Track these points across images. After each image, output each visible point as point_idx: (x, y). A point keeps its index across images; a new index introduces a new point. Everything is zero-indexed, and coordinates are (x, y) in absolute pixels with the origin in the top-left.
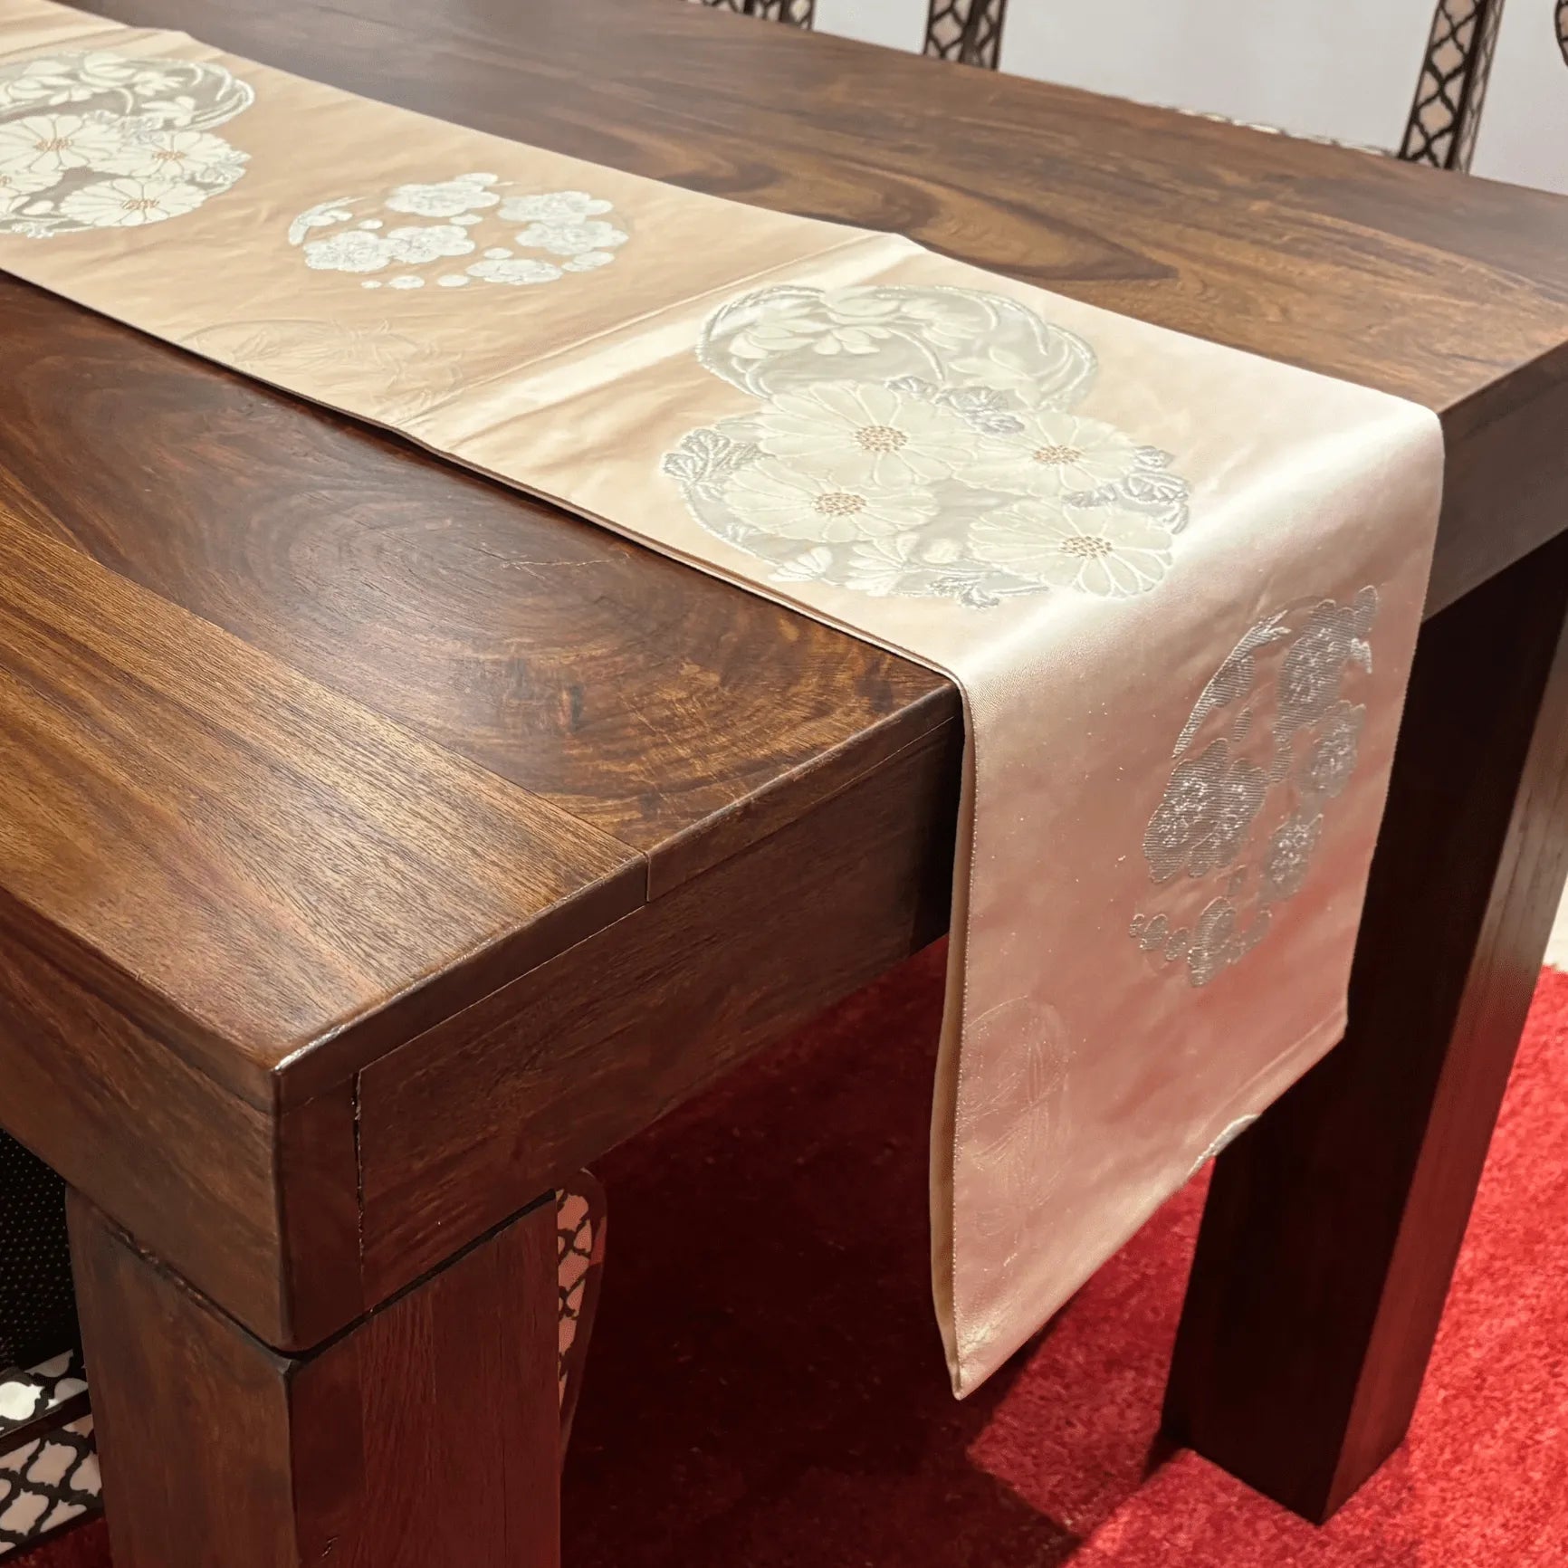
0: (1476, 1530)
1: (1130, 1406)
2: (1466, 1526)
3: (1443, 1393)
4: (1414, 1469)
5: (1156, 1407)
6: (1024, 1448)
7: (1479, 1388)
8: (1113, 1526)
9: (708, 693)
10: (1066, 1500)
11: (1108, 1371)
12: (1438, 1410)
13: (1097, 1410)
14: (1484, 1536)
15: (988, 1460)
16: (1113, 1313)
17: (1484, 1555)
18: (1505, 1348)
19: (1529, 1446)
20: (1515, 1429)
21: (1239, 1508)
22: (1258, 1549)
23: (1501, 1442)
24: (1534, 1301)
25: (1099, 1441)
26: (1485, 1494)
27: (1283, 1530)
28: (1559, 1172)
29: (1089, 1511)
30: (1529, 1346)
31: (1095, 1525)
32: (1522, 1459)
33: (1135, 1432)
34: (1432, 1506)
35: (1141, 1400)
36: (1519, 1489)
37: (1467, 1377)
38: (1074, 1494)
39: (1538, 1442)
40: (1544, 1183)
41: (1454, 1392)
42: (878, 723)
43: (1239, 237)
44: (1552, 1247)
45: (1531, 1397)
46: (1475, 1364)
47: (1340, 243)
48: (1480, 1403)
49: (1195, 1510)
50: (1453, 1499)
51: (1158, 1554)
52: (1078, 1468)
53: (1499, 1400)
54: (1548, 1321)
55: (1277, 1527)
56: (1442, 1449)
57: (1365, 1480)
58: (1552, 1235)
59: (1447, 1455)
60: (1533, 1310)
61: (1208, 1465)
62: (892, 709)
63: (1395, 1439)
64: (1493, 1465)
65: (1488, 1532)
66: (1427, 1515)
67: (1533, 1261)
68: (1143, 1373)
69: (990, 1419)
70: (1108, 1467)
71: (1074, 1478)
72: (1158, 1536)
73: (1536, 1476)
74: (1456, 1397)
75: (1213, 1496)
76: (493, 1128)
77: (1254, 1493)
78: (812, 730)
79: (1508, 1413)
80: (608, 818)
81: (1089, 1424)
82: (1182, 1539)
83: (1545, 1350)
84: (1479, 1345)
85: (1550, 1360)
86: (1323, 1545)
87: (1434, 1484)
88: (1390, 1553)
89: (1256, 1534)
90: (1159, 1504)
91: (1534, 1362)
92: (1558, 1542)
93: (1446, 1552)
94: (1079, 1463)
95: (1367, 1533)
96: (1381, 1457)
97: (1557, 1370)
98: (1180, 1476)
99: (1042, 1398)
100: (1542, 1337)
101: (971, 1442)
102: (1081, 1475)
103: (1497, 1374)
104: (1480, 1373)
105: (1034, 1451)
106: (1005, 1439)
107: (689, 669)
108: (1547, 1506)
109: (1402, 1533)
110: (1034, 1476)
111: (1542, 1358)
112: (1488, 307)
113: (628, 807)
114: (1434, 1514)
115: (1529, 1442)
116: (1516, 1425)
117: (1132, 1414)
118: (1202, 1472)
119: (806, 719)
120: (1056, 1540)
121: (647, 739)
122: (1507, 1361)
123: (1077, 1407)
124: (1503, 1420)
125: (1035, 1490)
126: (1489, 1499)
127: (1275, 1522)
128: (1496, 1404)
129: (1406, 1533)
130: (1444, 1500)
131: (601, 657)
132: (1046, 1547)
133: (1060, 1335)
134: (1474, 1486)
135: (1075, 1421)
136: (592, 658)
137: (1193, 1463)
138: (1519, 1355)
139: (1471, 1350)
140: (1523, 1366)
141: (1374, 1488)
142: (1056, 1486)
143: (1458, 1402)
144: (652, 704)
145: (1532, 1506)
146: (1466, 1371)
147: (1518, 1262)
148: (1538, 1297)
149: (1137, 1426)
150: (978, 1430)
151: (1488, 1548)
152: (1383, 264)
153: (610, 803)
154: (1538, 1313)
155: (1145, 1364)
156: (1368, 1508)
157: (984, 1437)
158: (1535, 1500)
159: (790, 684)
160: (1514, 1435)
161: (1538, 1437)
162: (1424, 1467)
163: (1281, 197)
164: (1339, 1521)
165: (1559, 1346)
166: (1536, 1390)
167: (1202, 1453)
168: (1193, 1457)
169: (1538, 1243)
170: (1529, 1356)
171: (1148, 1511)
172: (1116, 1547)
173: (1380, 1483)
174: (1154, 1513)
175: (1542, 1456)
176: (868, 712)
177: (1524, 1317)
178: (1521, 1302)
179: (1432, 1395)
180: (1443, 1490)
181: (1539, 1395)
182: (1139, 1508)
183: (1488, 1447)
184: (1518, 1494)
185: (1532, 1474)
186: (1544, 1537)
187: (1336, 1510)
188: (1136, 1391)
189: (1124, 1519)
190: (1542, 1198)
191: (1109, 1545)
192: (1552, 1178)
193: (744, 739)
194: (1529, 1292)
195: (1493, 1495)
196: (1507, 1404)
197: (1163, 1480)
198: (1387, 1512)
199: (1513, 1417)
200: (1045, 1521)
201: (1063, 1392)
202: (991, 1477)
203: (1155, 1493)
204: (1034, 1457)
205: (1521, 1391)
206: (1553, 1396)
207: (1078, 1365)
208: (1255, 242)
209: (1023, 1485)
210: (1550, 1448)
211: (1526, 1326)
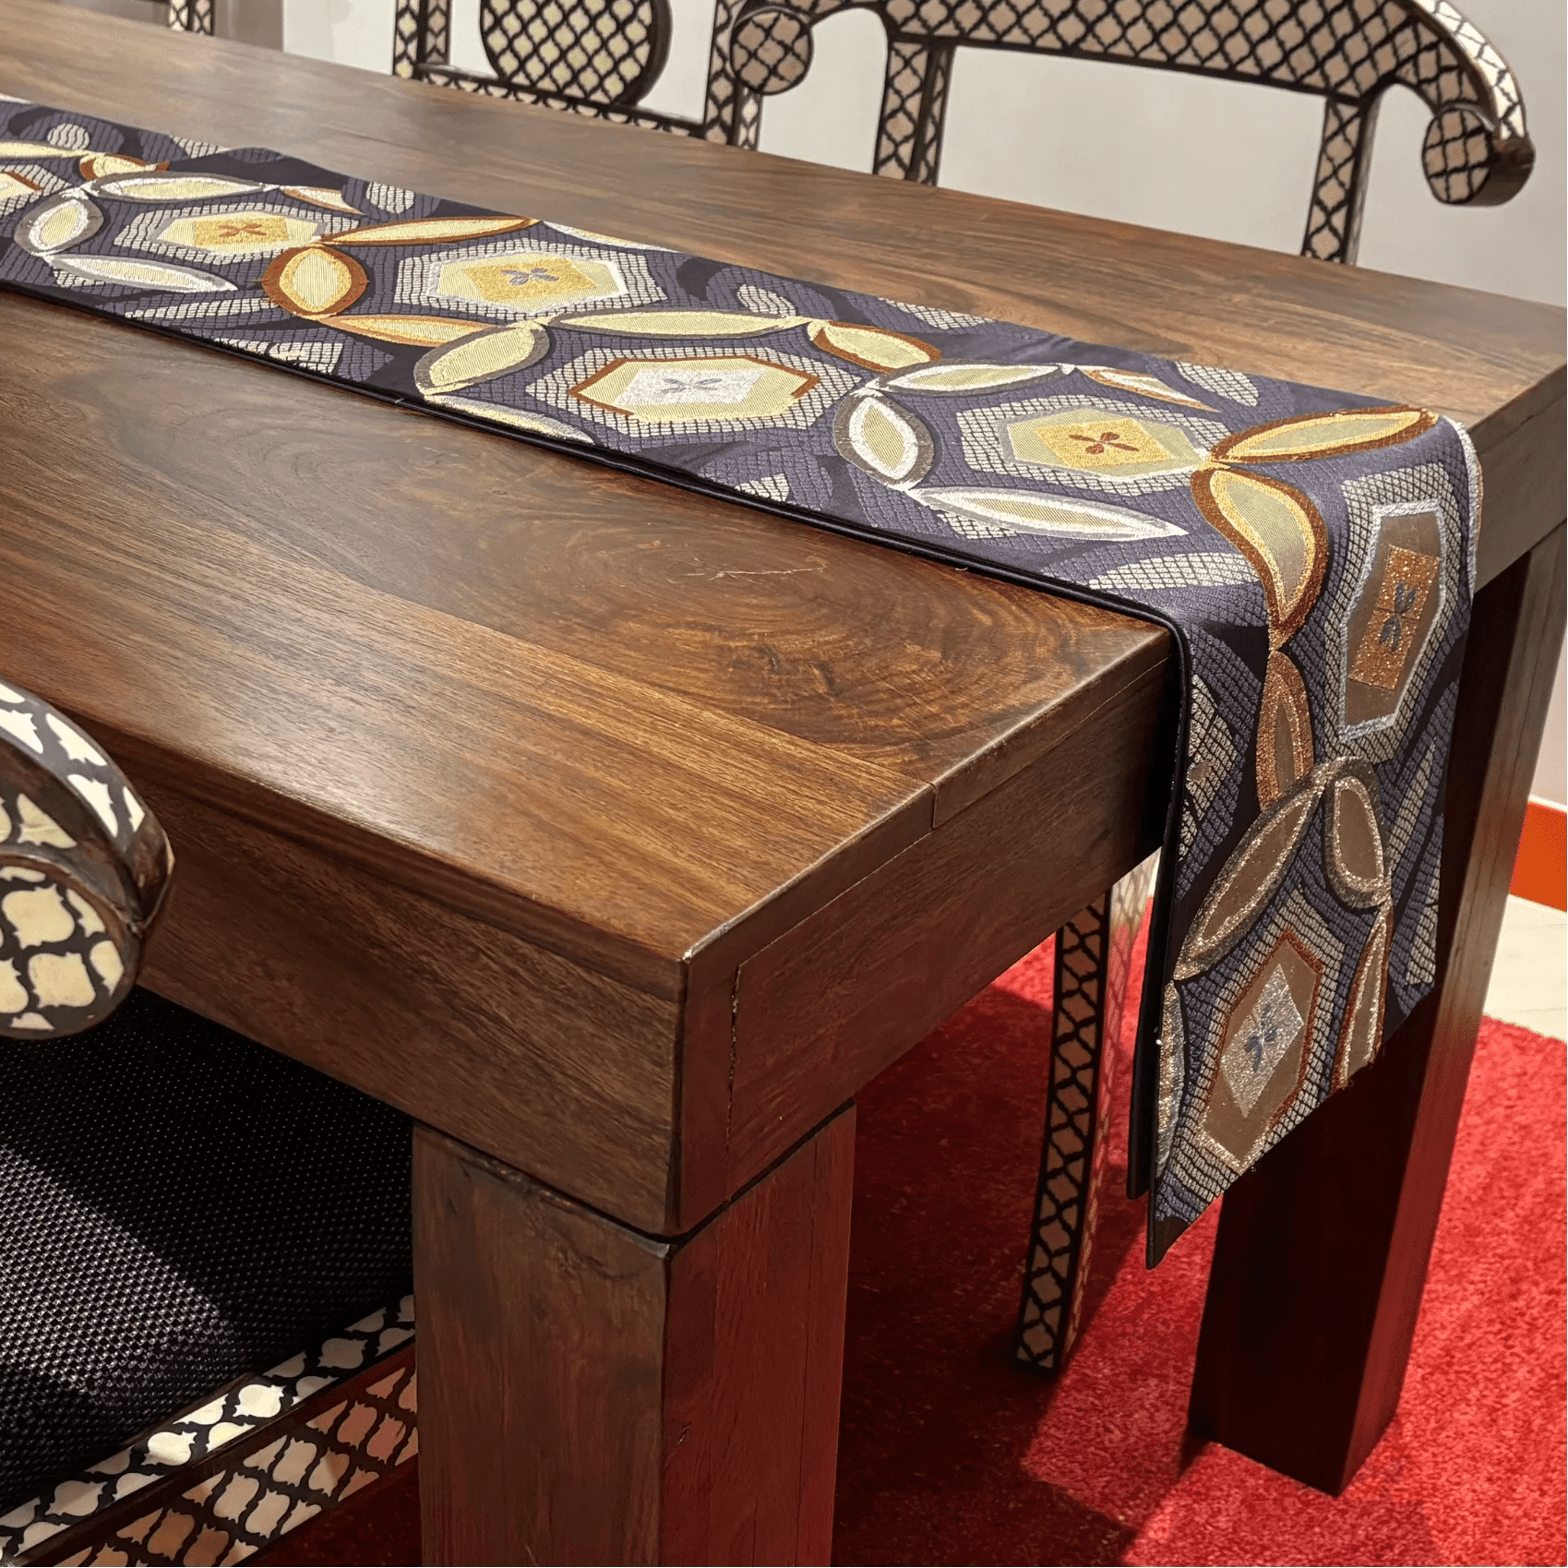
0: (1467, 1486)
1: (1158, 1410)
2: (1458, 1484)
3: (1421, 1372)
4: (1408, 1439)
5: (1181, 1408)
6: (1070, 1455)
7: (1449, 1364)
8: (1161, 1517)
9: (935, 665)
10: (1116, 1498)
11: (1134, 1380)
12: (1419, 1386)
13: (1130, 1415)
14: (1474, 1491)
15: (1041, 1471)
16: (1130, 1329)
17: (1477, 1507)
18: (1464, 1328)
19: (1498, 1410)
20: (1484, 1396)
21: (1266, 1490)
22: (1289, 1523)
23: (1475, 1408)
24: (1481, 1286)
25: (1136, 1443)
26: (1470, 1455)
27: (1307, 1504)
28: (1484, 1174)
29: (1137, 1506)
30: (1484, 1325)
31: (1145, 1517)
32: (1494, 1421)
33: (1166, 1432)
34: (1427, 1470)
35: (1167, 1403)
36: (1498, 1447)
37: (1439, 1356)
38: (1122, 1492)
39: (1505, 1406)
40: (1473, 1185)
41: (1429, 1370)
42: (1083, 683)
43: (1233, 321)
44: (1489, 1240)
45: (1493, 1368)
46: (1442, 1344)
47: (1318, 325)
48: (1452, 1377)
49: (1229, 1495)
50: (1445, 1462)
51: (1204, 1538)
52: (1122, 1469)
53: (1467, 1373)
54: (1496, 1302)
55: (1301, 1502)
56: (1428, 1420)
57: (1368, 1454)
58: (1488, 1229)
59: (1433, 1424)
60: (1482, 1294)
61: (1235, 1454)
62: (1091, 671)
63: (1389, 1415)
64: (1472, 1429)
65: (1477, 1487)
66: (1425, 1479)
67: (1476, 1252)
68: (1164, 1378)
69: (1036, 1433)
70: (1147, 1464)
71: (1120, 1479)
72: (1202, 1521)
73: (1509, 1434)
74: (1431, 1374)
75: (1243, 1481)
76: (821, 1031)
77: (1276, 1474)
78: (1032, 690)
79: (1477, 1383)
80: (890, 760)
81: (1125, 1429)
82: (1222, 1521)
83: (1498, 1326)
84: (1443, 1327)
85: (1504, 1335)
86: (1343, 1512)
87: (1426, 1451)
88: (1400, 1513)
89: (1284, 1510)
90: (1198, 1493)
91: (1490, 1337)
92: (1535, 1488)
93: (1446, 1507)
94: (1121, 1464)
95: (1377, 1498)
96: (1381, 1431)
97: (1510, 1343)
98: (1212, 1467)
99: (1079, 1410)
100: (1494, 1316)
101: (1023, 1455)
102: (1125, 1475)
103: (1462, 1351)
104: (1448, 1352)
105: (1080, 1457)
106: (1053, 1450)
107: (912, 649)
108: (1521, 1459)
109: (1406, 1495)
110: (1084, 1480)
111: (1496, 1334)
112: (1449, 372)
113: (904, 751)
114: (1430, 1477)
115: (1498, 1406)
116: (1485, 1393)
117: (1160, 1416)
118: (1231, 1461)
119: (1025, 682)
120: (1113, 1535)
121: (898, 701)
122: (1468, 1339)
123: (1111, 1415)
124: (1473, 1389)
125: (1087, 1493)
126: (1473, 1459)
127: (1299, 1498)
128: (1466, 1377)
129: (1411, 1494)
130: (1436, 1463)
131: (835, 641)
132: (1105, 1542)
133: (1086, 1352)
134: (1459, 1448)
135: (1112, 1427)
136: (827, 643)
137: (1221, 1454)
138: (1478, 1333)
139: (1438, 1333)
140: (1483, 1342)
141: (1377, 1460)
142: (1104, 1487)
143: (1434, 1378)
144: (891, 675)
145: (1510, 1460)
146: (1435, 1351)
147: (1463, 1253)
148: (1485, 1282)
149: (1167, 1426)
150: (1027, 1444)
151: (1479, 1500)
152: (1357, 341)
153: (888, 748)
154: (1487, 1296)
155: (1164, 1371)
156: (1374, 1477)
157: (1033, 1450)
158: (1511, 1455)
159: (1000, 658)
160: (1485, 1401)
161: (1505, 1401)
162: (1416, 1436)
163: (1256, 291)
164: (1351, 1490)
165: (1508, 1322)
166: (1496, 1361)
167: (1225, 1445)
168: (1220, 1449)
169: (1477, 1236)
170: (1486, 1333)
171: (1189, 1501)
172: (1167, 1535)
173: (1381, 1455)
174: (1195, 1501)
175: (1510, 1416)
176: (1073, 675)
177: (1476, 1299)
178: (1471, 1288)
179: (1413, 1374)
180: (1434, 1455)
181: (1499, 1365)
182: (1181, 1498)
183: (1465, 1413)
184: (1496, 1451)
185: (1504, 1433)
186: (1525, 1485)
187: (1349, 1482)
188: (1161, 1395)
189: (1169, 1509)
190: (1474, 1198)
191: (1160, 1534)
192: (1480, 1180)
193: (979, 699)
194: (1477, 1278)
195: (1475, 1455)
196: (1474, 1376)
197: (1198, 1472)
198: (1391, 1478)
199: (1481, 1386)
200: (1099, 1518)
201: (1097, 1402)
202: (1044, 1484)
203: (1192, 1484)
204: (1081, 1464)
205: (1484, 1363)
206: (1510, 1364)
207: (1105, 1377)
208: (1247, 325)
209: (1075, 1489)
210: (1516, 1409)
211: (1478, 1307)
